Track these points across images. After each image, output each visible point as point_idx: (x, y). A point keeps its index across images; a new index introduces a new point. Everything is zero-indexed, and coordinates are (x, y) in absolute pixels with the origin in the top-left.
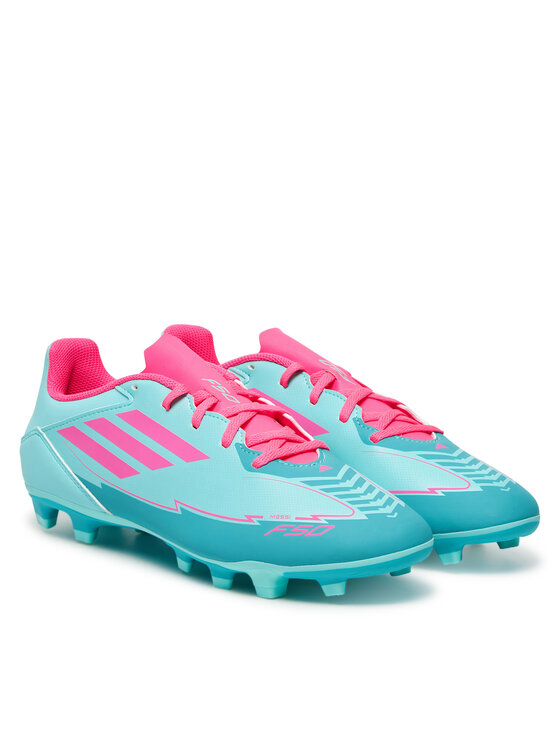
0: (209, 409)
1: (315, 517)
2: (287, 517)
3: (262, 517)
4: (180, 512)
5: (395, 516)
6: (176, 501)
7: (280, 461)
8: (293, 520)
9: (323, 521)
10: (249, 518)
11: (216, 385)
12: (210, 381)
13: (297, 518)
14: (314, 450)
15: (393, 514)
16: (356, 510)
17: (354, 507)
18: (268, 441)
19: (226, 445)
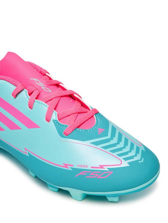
0: (37, 98)
1: (102, 167)
2: (86, 166)
3: (72, 166)
4: (28, 155)
5: (142, 161)
6: (25, 149)
7: (78, 129)
8: (89, 168)
9: (106, 169)
10: (66, 165)
11: (38, 82)
12: (35, 79)
13: (92, 167)
14: (93, 116)
15: (141, 160)
16: (123, 160)
17: (121, 158)
18: (70, 115)
19: (48, 120)
